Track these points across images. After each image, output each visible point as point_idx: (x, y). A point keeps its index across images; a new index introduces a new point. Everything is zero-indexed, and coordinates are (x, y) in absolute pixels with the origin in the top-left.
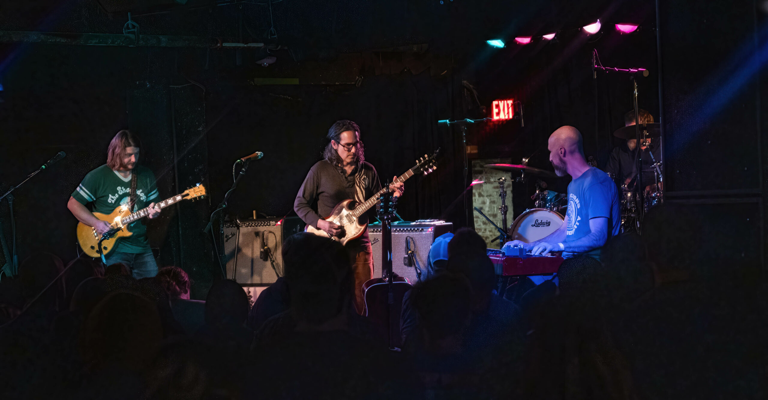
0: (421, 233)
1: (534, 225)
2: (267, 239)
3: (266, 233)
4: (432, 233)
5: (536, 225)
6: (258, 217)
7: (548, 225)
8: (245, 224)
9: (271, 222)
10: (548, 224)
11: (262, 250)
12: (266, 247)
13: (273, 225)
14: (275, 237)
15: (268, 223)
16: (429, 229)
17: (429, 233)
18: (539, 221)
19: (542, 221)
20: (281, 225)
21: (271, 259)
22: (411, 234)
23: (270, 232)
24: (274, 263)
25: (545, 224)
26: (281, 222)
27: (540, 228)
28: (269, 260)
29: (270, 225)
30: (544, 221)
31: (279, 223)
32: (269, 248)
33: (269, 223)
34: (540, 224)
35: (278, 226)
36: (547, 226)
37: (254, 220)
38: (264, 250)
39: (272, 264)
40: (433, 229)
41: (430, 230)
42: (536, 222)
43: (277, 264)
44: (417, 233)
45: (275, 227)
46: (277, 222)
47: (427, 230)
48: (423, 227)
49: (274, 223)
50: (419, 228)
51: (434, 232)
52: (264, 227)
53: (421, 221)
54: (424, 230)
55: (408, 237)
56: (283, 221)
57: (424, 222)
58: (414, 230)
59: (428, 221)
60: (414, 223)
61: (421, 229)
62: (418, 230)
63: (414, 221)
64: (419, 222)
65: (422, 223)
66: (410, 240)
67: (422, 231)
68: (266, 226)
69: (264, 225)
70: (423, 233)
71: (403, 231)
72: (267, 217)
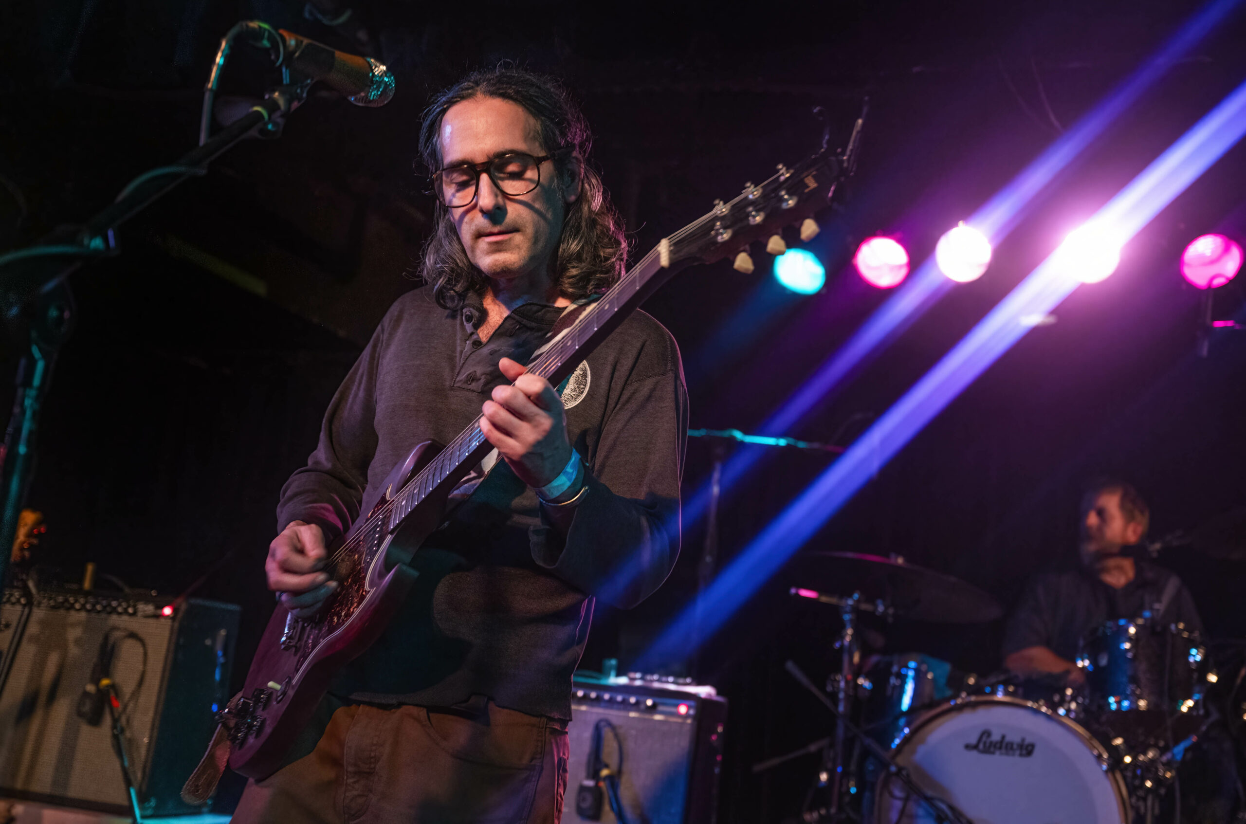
0: (647, 716)
1: (975, 747)
3: (115, 636)
4: (689, 721)
5: (981, 746)
6: (98, 582)
7: (1024, 752)
8: (50, 599)
9: (141, 607)
10: (1027, 749)
11: (91, 688)
12: (105, 682)
13: (147, 617)
14: (145, 654)
15: (129, 606)
17: (680, 720)
18: (996, 737)
19: (1003, 737)
20: (173, 618)
21: (115, 721)
22: (614, 715)
23: (133, 635)
24: (122, 738)
25: (1015, 746)
26: (175, 611)
27: (998, 759)
28: (108, 721)
29: (134, 614)
30: (1014, 738)
31: (167, 611)
32: (113, 686)
33: (135, 607)
34: (998, 745)
35: (163, 620)
36: (1021, 755)
37: (87, 594)
38: (99, 690)
39: (116, 738)
41: (683, 709)
42: (984, 739)
43: (130, 741)
44: (632, 714)
45: (152, 621)
46: (162, 608)
47: (673, 710)
48: (658, 700)
49: (150, 609)
50: (641, 699)
51: (695, 718)
52: (114, 617)
53: (649, 677)
54: (661, 708)
55: (602, 724)
56: (184, 607)
57: (659, 681)
58: (625, 702)
59: (671, 679)
60: (623, 680)
61: (649, 702)
62: (637, 703)
63: (619, 674)
64: (642, 678)
65: (656, 685)
66: (608, 734)
67: (653, 709)
68: (120, 614)
69: (114, 610)
70: (658, 717)
71: (585, 699)
72: (127, 590)
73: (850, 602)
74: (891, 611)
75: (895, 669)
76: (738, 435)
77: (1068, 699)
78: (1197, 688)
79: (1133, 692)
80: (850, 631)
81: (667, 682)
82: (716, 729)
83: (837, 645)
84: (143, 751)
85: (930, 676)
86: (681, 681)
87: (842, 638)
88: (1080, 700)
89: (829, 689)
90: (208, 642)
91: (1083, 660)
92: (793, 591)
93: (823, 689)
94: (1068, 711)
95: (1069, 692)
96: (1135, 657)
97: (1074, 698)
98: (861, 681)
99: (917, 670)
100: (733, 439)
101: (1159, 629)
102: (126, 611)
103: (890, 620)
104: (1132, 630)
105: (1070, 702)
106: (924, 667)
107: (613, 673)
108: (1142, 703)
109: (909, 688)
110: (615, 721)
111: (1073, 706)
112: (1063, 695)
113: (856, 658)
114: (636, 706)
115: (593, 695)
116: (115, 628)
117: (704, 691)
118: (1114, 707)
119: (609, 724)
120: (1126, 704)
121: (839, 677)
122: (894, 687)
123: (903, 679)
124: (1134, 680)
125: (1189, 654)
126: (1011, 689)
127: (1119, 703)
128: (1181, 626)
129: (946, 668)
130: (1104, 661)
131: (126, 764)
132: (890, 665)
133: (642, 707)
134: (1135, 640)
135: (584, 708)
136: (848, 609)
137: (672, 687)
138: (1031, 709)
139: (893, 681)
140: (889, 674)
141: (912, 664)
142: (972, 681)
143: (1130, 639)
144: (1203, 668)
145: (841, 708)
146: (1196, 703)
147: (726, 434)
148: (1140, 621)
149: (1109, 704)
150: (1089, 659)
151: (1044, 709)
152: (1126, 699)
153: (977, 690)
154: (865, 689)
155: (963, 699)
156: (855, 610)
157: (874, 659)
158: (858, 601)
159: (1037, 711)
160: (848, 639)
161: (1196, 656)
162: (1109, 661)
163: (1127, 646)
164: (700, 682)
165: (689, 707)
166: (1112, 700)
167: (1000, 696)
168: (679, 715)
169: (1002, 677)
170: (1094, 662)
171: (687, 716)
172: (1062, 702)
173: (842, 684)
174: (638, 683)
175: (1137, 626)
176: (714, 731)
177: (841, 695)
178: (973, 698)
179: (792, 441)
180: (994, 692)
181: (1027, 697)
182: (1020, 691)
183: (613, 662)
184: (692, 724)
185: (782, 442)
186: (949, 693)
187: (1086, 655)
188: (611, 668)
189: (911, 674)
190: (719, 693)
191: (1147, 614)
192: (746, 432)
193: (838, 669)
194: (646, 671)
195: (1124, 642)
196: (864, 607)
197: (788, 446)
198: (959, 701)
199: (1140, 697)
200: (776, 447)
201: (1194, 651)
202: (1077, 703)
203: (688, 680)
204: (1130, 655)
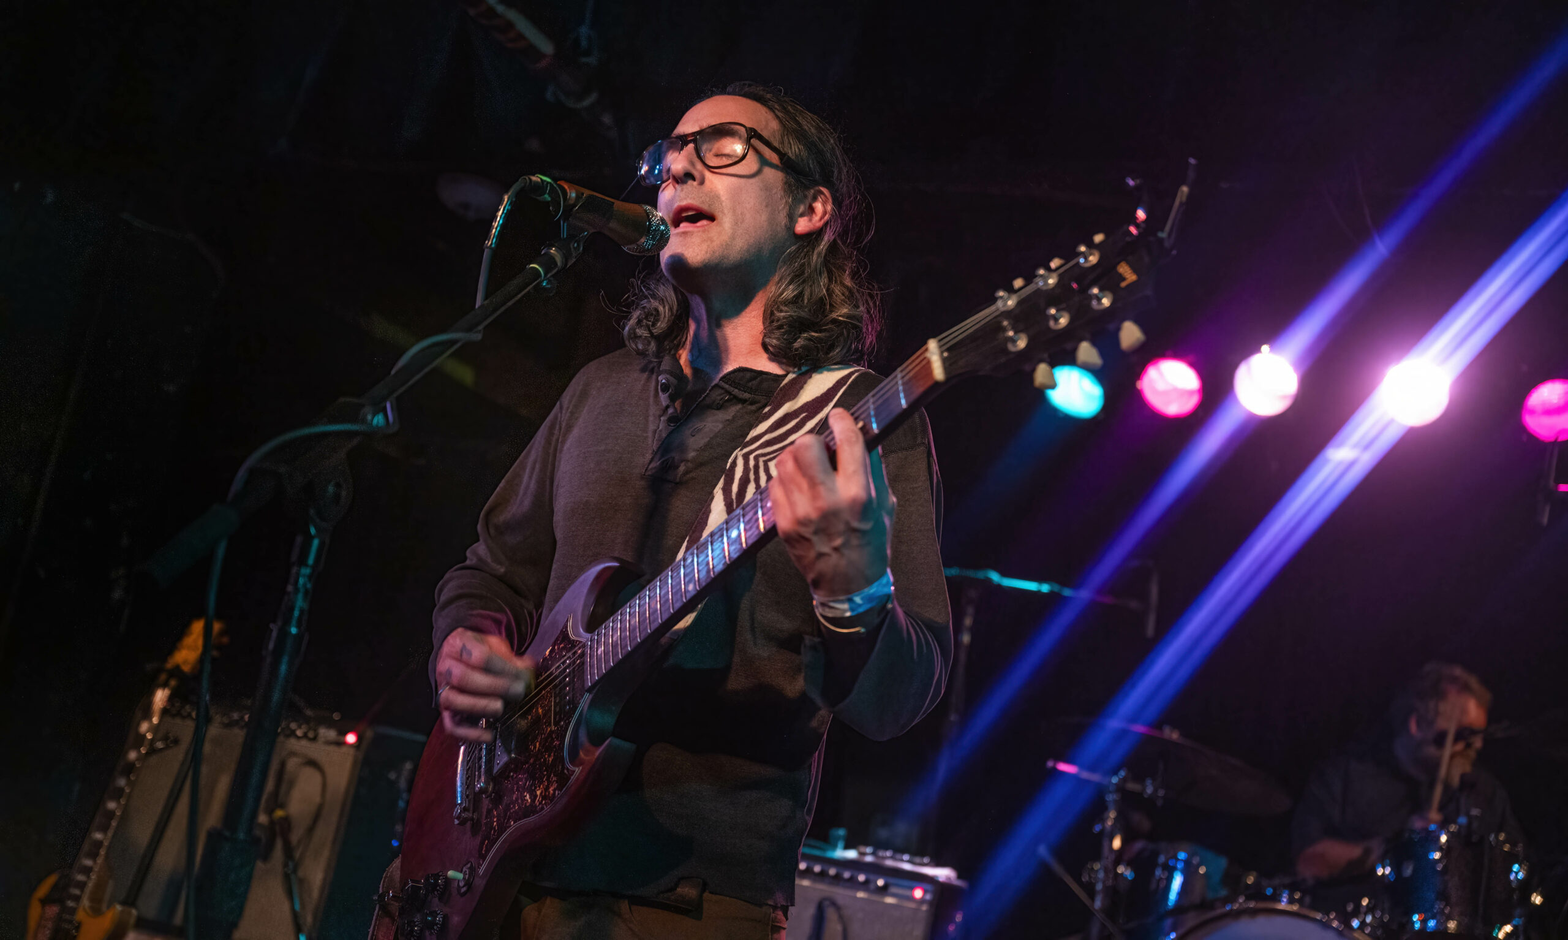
0: (875, 898)
2: (292, 784)
3: (292, 763)
4: (924, 908)
9: (322, 732)
12: (279, 813)
13: (329, 743)
14: (325, 784)
15: (309, 731)
16: (912, 889)
17: (912, 905)
20: (357, 745)
21: (288, 855)
22: (840, 893)
23: (312, 763)
26: (360, 739)
28: (279, 856)
29: (314, 739)
31: (351, 738)
32: (287, 820)
33: (315, 730)
35: (344, 749)
38: (272, 822)
39: (287, 878)
40: (928, 897)
41: (918, 893)
43: (301, 881)
44: (861, 895)
45: (332, 748)
46: (345, 734)
47: (907, 893)
48: (892, 880)
49: (332, 734)
50: (872, 877)
51: (931, 903)
52: (293, 741)
53: (881, 853)
54: (893, 890)
55: (827, 903)
56: (369, 734)
57: (892, 858)
58: (853, 880)
59: (906, 857)
60: (852, 854)
61: (880, 882)
62: (867, 882)
63: (847, 847)
64: (874, 854)
65: (889, 863)
66: (831, 914)
67: (884, 890)
68: (298, 738)
69: (293, 733)
70: (889, 900)
71: (808, 872)
72: (309, 712)
73: (1115, 780)
74: (1161, 793)
75: (1162, 859)
76: (995, 577)
77: (1363, 910)
78: (1518, 911)
79: (1442, 912)
80: (1112, 815)
81: (902, 860)
82: (954, 918)
83: (1097, 828)
84: (315, 894)
85: (1202, 870)
86: (918, 860)
87: (1103, 820)
88: (1378, 914)
89: (1085, 878)
90: (392, 776)
91: (1384, 868)
92: (1050, 764)
93: (1078, 879)
94: (1363, 924)
95: (1365, 902)
96: (1445, 870)
97: (1370, 909)
98: (1121, 869)
99: (1187, 863)
100: (989, 581)
101: (1475, 838)
102: (305, 736)
103: (1159, 803)
104: (1444, 839)
105: (1366, 914)
106: (1196, 860)
107: (841, 844)
108: (1452, 925)
109: (1177, 882)
110: (840, 901)
111: (1369, 919)
112: (1358, 905)
113: (1117, 843)
114: (865, 886)
115: (817, 869)
116: (293, 754)
117: (943, 873)
118: (1417, 926)
119: (834, 904)
120: (1432, 924)
121: (1097, 866)
122: (1161, 879)
123: (1170, 871)
124: (1443, 896)
125: (1511, 871)
126: (1297, 896)
127: (1424, 922)
128: (1502, 837)
129: (1223, 862)
130: (1408, 871)
131: (297, 907)
132: (1155, 854)
133: (872, 886)
134: (1446, 850)
135: (806, 883)
136: (1111, 788)
137: (907, 867)
138: (1320, 921)
139: (1158, 872)
140: (1155, 865)
141: (1182, 855)
142: (1250, 880)
143: (1440, 849)
144: (1526, 887)
145: (1098, 904)
146: (1515, 927)
147: (980, 575)
148: (1453, 828)
149: (1413, 923)
150: (1391, 867)
151: (1335, 924)
152: (1433, 918)
153: (1256, 893)
154: (1126, 878)
155: (1240, 904)
156: (1120, 788)
157: (1139, 845)
158: (1124, 780)
159: (1326, 926)
160: (1109, 823)
161: (1518, 872)
162: (1414, 871)
163: (1437, 855)
164: (938, 863)
165: (925, 892)
166: (1416, 918)
167: (1283, 905)
168: (912, 899)
169: (1287, 880)
170: (1397, 869)
171: (922, 901)
172: (1356, 913)
173: (1101, 875)
174: (869, 859)
175: (1448, 833)
176: (952, 920)
177: (1099, 887)
178: (1252, 905)
179: (1057, 588)
180: (1276, 898)
181: (1314, 907)
182: (1308, 900)
183: (842, 832)
184: (926, 911)
185: (1045, 588)
186: (1223, 893)
187: (1388, 861)
188: (838, 838)
189: (1180, 865)
190: (959, 877)
191: (1463, 820)
192: (1005, 574)
193: (1097, 856)
194: (879, 846)
195: (1435, 851)
196: (1132, 786)
197: (1051, 594)
198: (1236, 907)
199: (1449, 918)
200: (1037, 594)
201: (1516, 867)
202: (1374, 917)
203: (926, 860)
204: (1439, 867)
